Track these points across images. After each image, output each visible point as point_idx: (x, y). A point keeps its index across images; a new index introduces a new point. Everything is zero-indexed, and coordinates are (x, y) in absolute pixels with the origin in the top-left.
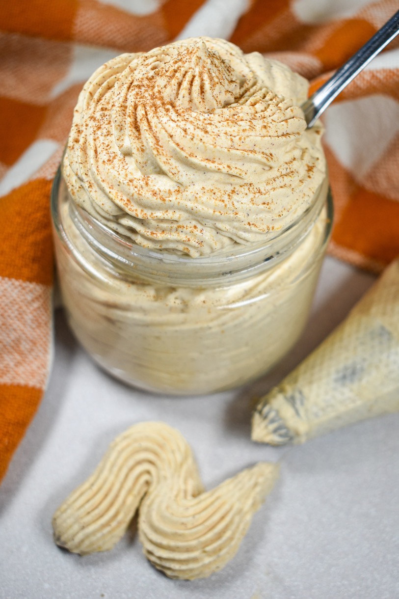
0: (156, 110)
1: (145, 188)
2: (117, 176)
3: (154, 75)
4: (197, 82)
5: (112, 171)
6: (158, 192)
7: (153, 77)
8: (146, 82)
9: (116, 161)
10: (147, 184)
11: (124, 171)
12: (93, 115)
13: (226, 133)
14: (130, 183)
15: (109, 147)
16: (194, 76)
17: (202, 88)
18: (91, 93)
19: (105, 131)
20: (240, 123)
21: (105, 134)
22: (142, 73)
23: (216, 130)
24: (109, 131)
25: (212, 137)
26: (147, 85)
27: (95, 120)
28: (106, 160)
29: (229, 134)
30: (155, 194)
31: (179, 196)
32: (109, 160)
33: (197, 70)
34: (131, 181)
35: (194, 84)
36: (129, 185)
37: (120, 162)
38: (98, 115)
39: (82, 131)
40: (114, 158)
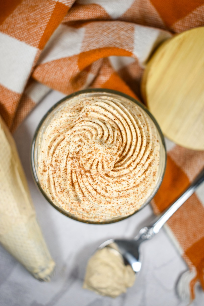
0: (82, 177)
1: (79, 207)
2: (66, 200)
3: (79, 151)
4: (100, 165)
5: (63, 197)
6: (85, 209)
7: (79, 152)
8: (75, 155)
9: (64, 193)
10: (80, 206)
11: (69, 198)
12: (51, 163)
13: (116, 191)
14: (72, 204)
15: (60, 184)
16: (98, 162)
17: (103, 166)
18: (49, 147)
19: (58, 175)
20: (123, 183)
21: (58, 176)
22: (73, 149)
23: (111, 190)
24: (60, 175)
25: (109, 194)
26: (77, 157)
27: (52, 166)
28: (60, 191)
29: (117, 190)
30: (83, 210)
31: (95, 211)
32: (61, 192)
33: (100, 159)
34: (72, 203)
35: (98, 165)
36: (71, 205)
37: (67, 194)
38: (54, 164)
39: (47, 170)
40: (64, 191)
